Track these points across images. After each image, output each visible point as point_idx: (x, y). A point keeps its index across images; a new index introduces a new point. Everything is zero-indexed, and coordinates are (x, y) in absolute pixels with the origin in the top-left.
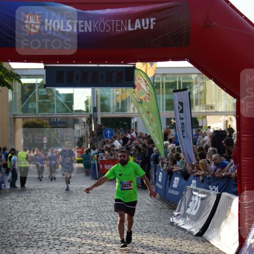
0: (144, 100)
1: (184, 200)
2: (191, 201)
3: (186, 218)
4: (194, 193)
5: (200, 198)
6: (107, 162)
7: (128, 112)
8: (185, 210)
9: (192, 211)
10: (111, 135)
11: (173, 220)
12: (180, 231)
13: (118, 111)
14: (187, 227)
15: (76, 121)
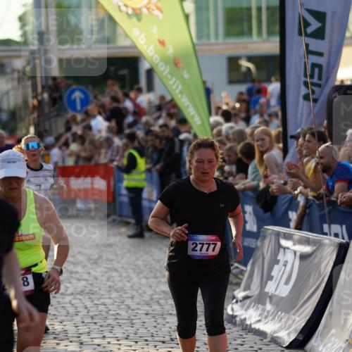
0: (145, 11)
1: (260, 261)
2: (277, 262)
3: (264, 304)
4: (284, 242)
5: (298, 254)
6: (77, 170)
8: (263, 285)
9: (279, 287)
10: (85, 102)
11: (233, 309)
12: (250, 337)
14: (268, 327)
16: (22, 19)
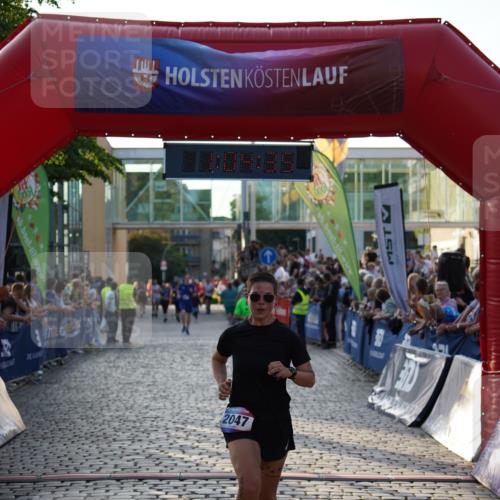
0: (324, 201)
1: (392, 368)
2: (404, 368)
3: (394, 396)
4: (409, 355)
5: (418, 363)
7: (301, 221)
8: (393, 383)
9: (405, 385)
10: (273, 258)
11: (372, 399)
12: (384, 418)
13: (283, 218)
14: (396, 412)
15: (215, 235)
16: (233, 204)
